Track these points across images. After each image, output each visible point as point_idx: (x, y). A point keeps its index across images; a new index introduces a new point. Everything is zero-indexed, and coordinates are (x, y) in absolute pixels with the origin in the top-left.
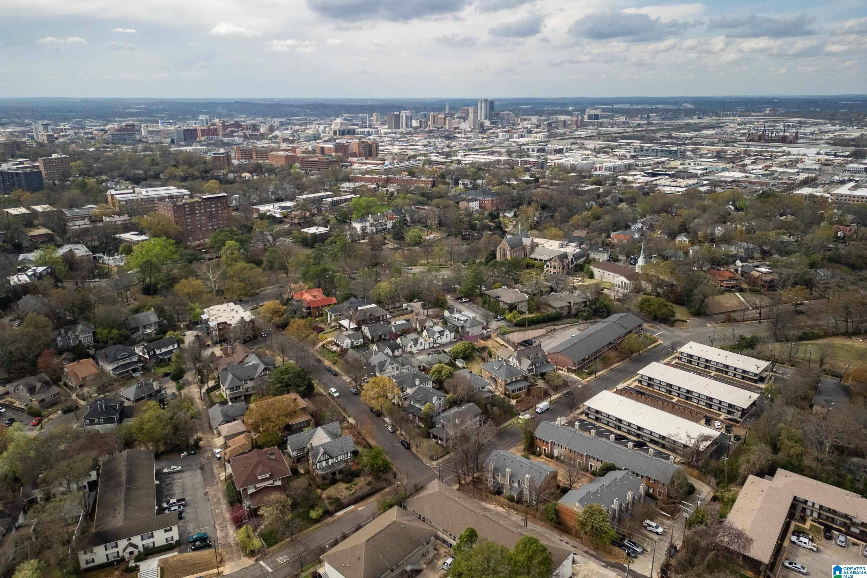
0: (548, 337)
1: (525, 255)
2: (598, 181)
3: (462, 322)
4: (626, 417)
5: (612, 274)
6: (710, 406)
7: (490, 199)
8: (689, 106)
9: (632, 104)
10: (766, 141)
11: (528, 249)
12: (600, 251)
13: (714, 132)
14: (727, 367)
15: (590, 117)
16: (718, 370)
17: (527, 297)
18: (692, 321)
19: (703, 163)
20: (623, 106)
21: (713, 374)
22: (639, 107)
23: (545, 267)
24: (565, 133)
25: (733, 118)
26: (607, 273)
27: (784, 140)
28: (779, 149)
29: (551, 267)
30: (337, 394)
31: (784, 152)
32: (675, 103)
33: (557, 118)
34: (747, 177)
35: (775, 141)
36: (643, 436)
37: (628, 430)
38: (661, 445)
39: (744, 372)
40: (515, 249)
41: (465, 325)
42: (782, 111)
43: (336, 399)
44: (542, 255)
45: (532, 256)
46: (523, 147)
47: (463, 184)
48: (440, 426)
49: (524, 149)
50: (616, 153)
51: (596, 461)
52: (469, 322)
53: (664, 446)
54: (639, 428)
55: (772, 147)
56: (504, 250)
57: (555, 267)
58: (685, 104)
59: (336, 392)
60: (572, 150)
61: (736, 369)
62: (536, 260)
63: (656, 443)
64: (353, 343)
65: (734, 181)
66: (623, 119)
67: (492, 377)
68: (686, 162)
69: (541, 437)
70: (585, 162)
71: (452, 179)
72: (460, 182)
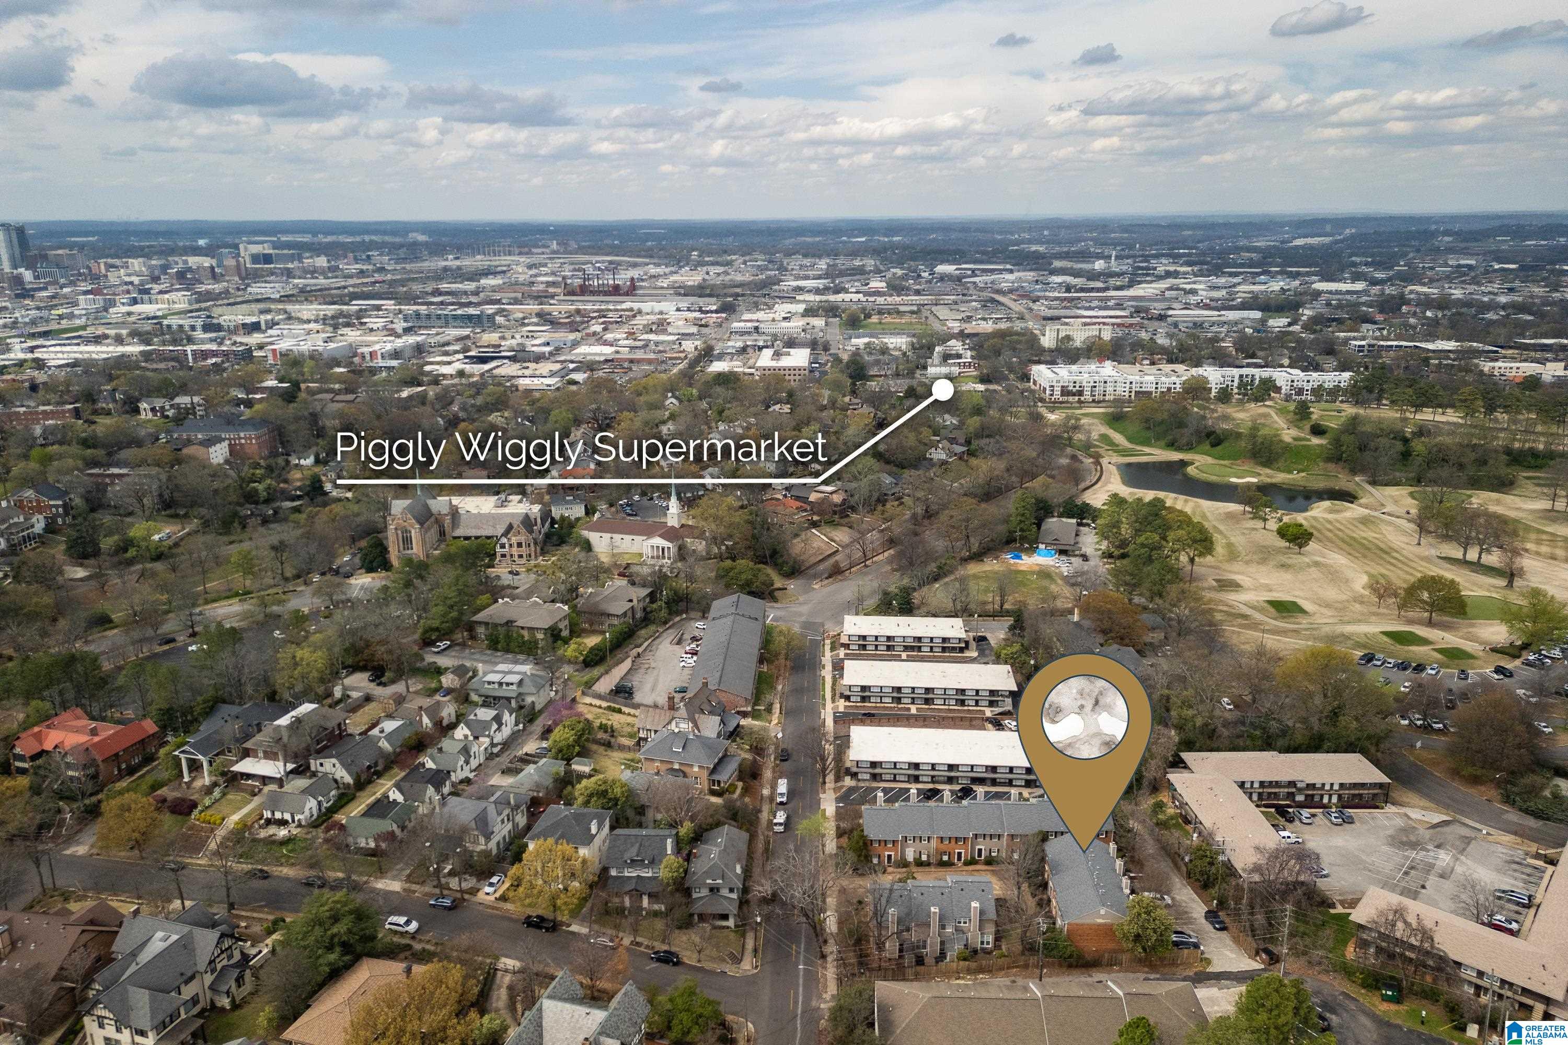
0: (642, 671)
1: (442, 533)
2: (412, 378)
3: (514, 687)
4: (924, 756)
5: (628, 538)
6: (962, 703)
7: (253, 434)
8: (422, 238)
9: (315, 234)
10: (593, 293)
11: (448, 521)
12: (568, 502)
13: (501, 282)
14: (919, 639)
15: (256, 258)
16: (906, 648)
17: (566, 608)
18: (792, 585)
19: (535, 334)
20: (299, 238)
21: (904, 655)
22: (329, 239)
23: (498, 549)
24: (227, 292)
25: (508, 258)
26: (617, 537)
27: (616, 290)
28: (624, 306)
29: (511, 545)
30: (414, 926)
31: (631, 310)
32: (394, 233)
33: (186, 262)
34: (617, 352)
35: (606, 293)
36: (957, 778)
37: (933, 777)
38: (989, 782)
39: (944, 640)
40: (426, 525)
41: (521, 690)
42: (573, 245)
43: (419, 937)
44: (477, 527)
45: (458, 533)
46: (165, 322)
47: (153, 410)
48: (705, 892)
49: (169, 326)
50: (371, 326)
51: (988, 839)
52: (527, 681)
53: (994, 782)
54: (951, 767)
55: (608, 302)
56: (406, 531)
57: (520, 545)
58: (414, 234)
59: (408, 923)
60: (278, 324)
61: (932, 639)
62: (467, 538)
63: (981, 781)
64: (320, 803)
65: (607, 361)
66: (322, 261)
67: (673, 770)
68: (506, 335)
69: (881, 837)
70: (332, 345)
71: (115, 401)
72: (144, 405)
